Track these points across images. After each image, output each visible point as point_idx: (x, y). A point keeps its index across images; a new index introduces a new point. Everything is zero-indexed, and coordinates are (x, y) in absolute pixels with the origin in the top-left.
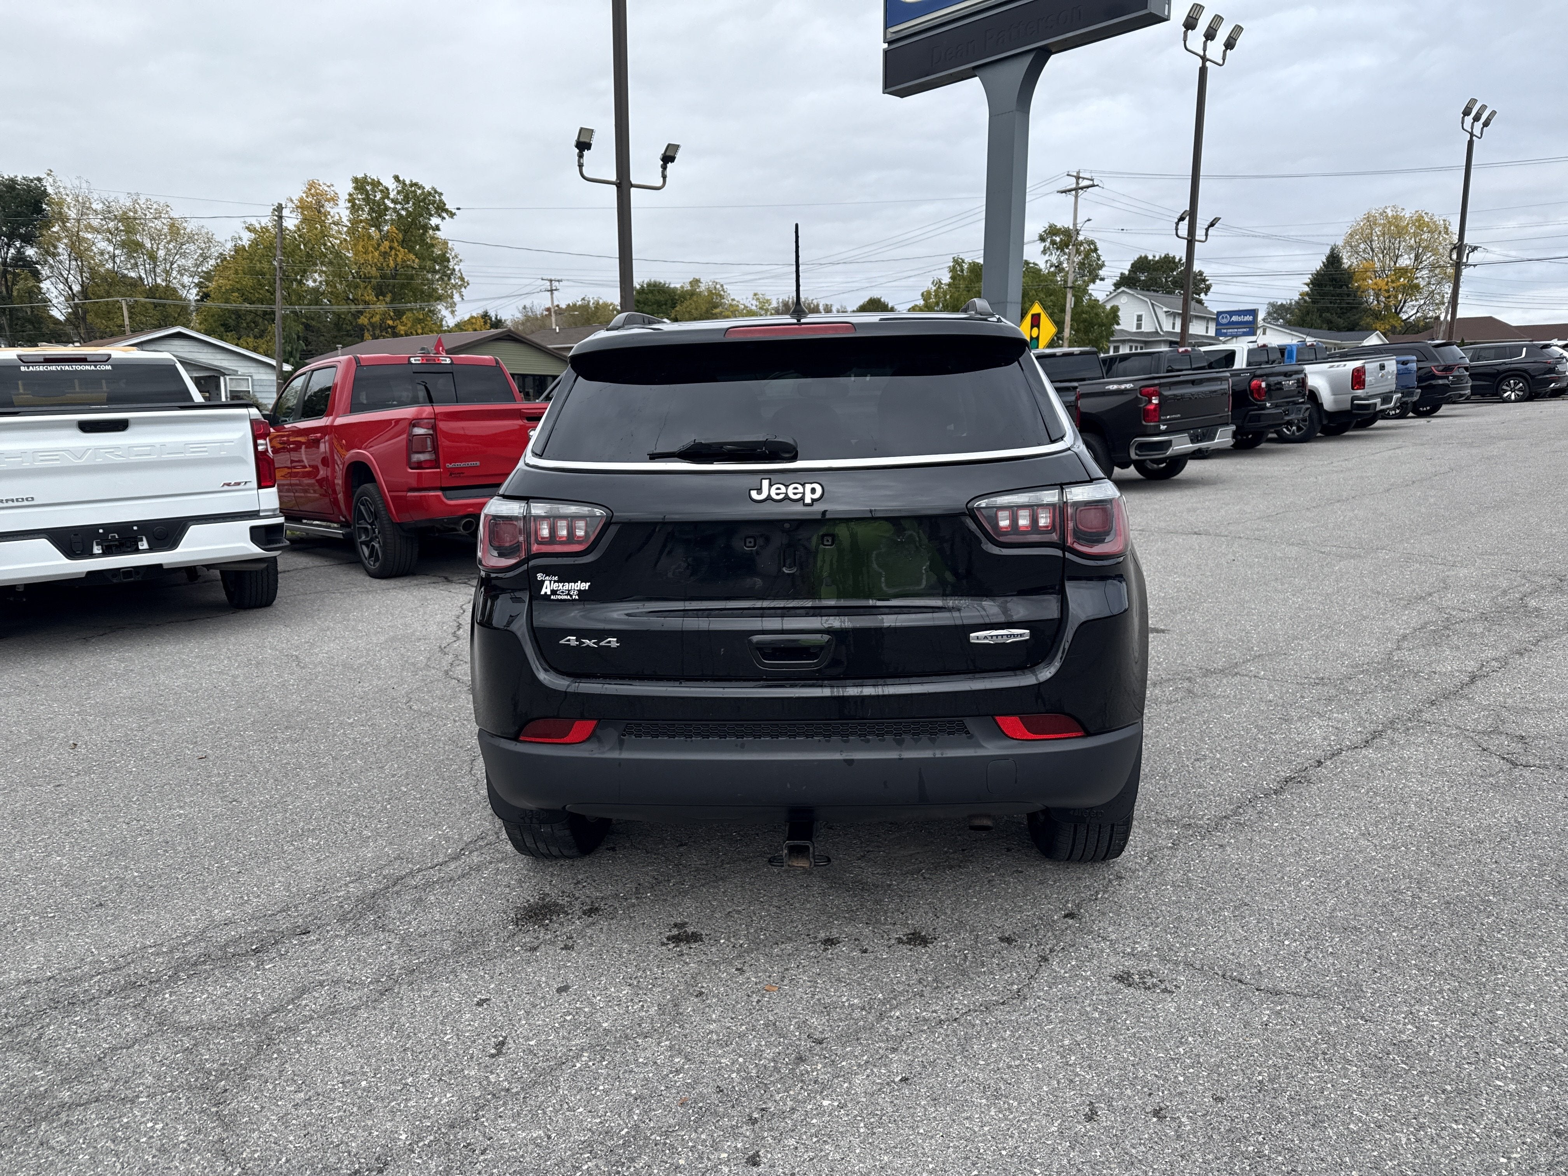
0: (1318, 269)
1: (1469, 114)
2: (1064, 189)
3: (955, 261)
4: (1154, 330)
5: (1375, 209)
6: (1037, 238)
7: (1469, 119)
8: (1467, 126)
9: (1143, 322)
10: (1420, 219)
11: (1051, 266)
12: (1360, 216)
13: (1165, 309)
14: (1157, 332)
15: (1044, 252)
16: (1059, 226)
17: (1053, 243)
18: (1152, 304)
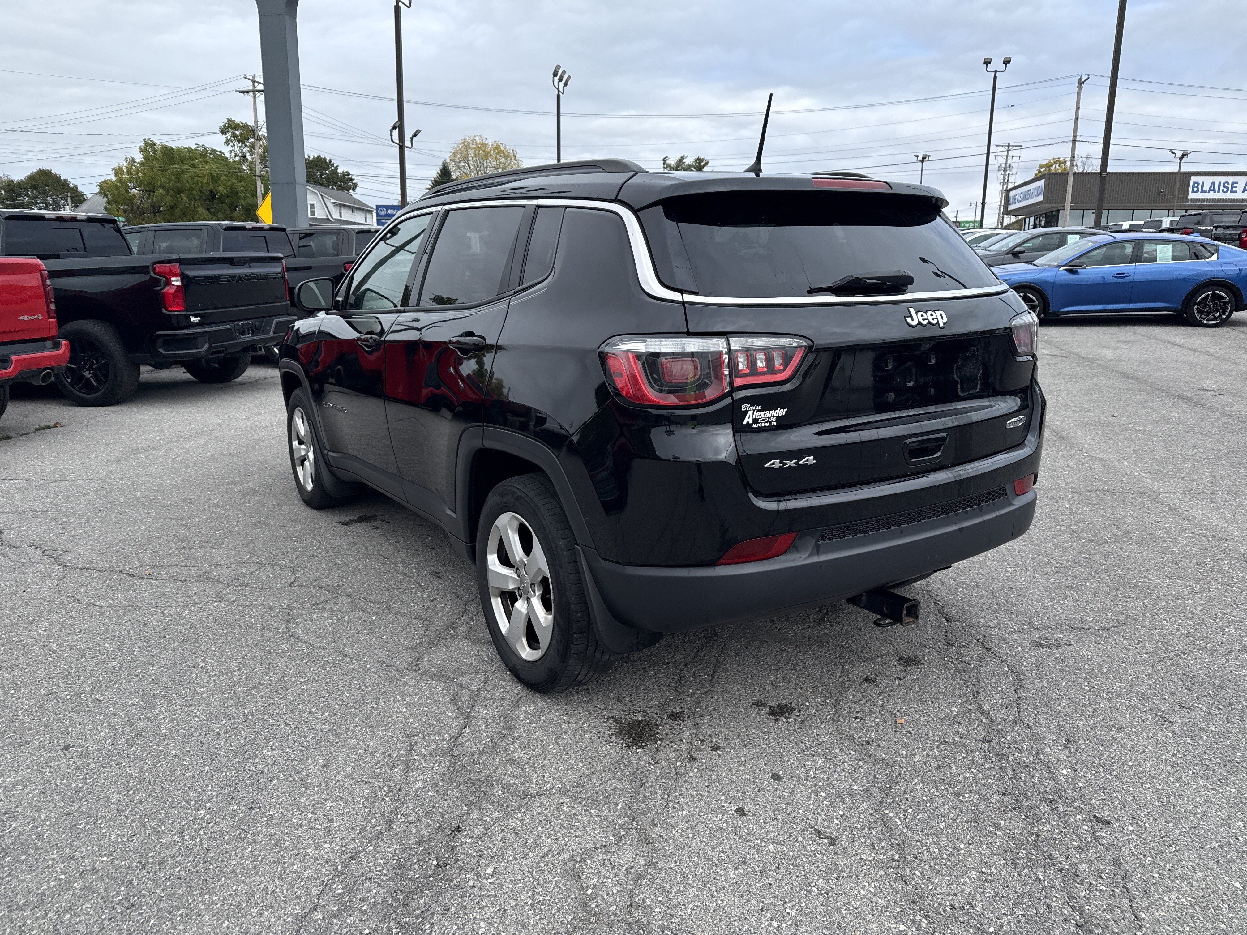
0: (435, 176)
1: (556, 76)
2: (241, 89)
3: (147, 143)
4: (325, 217)
5: (469, 135)
6: (218, 130)
7: (556, 79)
8: (556, 84)
9: (316, 210)
10: (498, 147)
11: (235, 156)
12: (459, 139)
13: (332, 201)
14: (328, 219)
15: (227, 142)
16: (237, 120)
17: (234, 136)
18: (322, 196)
